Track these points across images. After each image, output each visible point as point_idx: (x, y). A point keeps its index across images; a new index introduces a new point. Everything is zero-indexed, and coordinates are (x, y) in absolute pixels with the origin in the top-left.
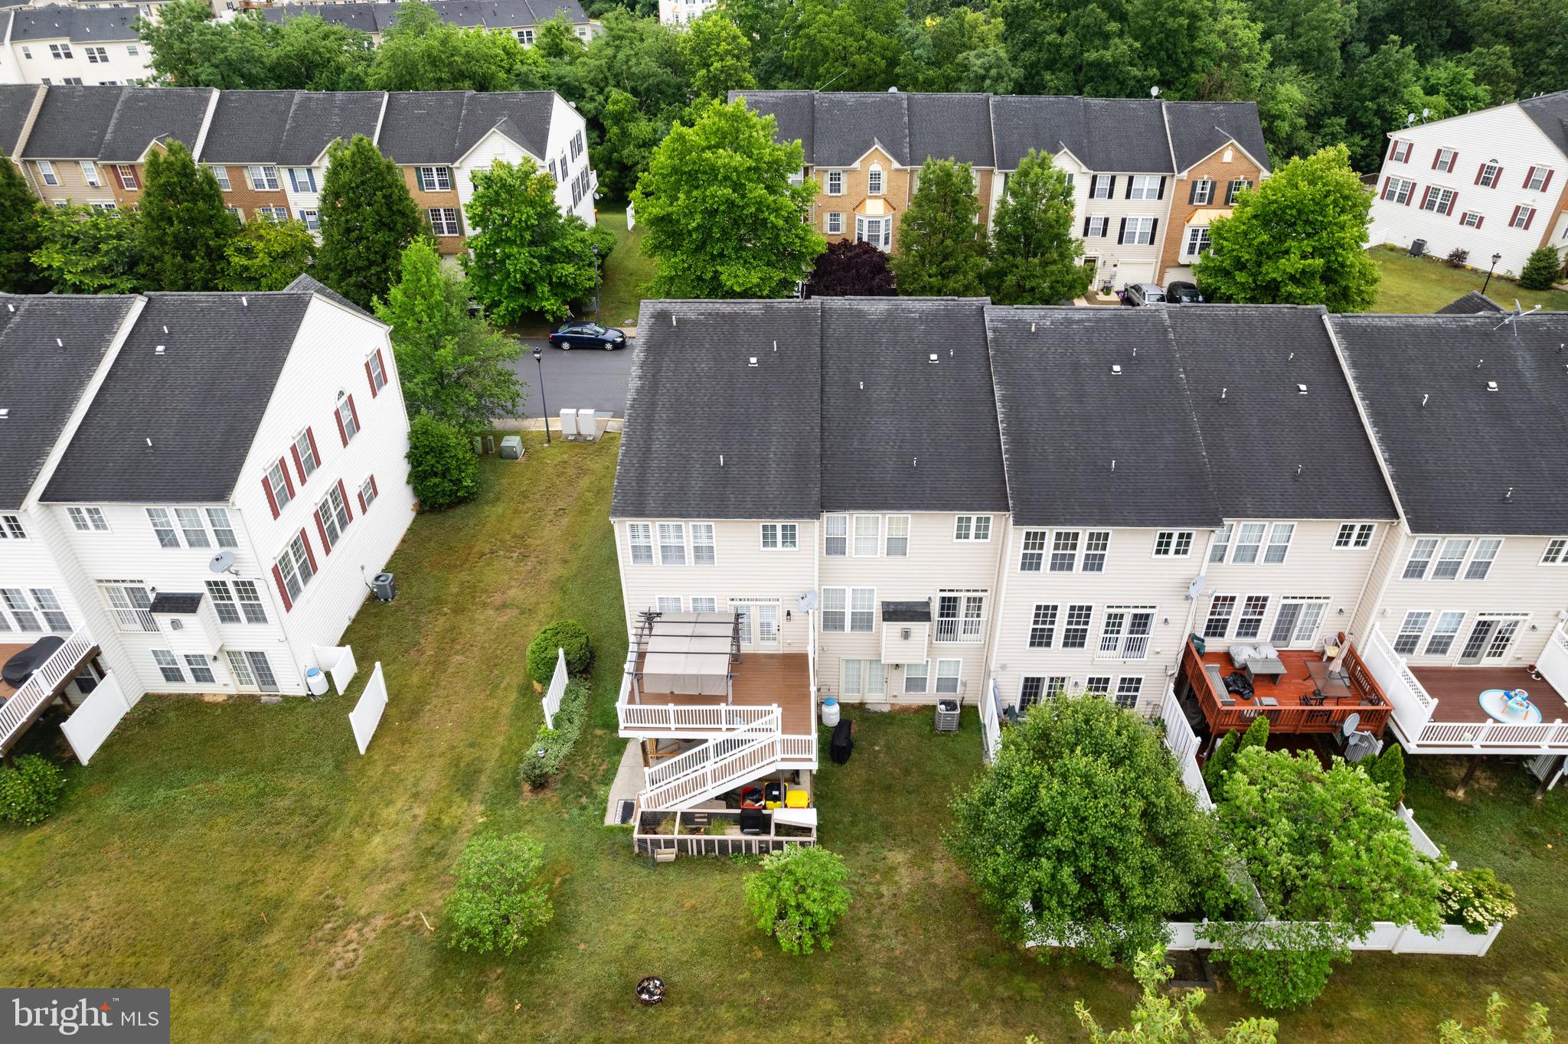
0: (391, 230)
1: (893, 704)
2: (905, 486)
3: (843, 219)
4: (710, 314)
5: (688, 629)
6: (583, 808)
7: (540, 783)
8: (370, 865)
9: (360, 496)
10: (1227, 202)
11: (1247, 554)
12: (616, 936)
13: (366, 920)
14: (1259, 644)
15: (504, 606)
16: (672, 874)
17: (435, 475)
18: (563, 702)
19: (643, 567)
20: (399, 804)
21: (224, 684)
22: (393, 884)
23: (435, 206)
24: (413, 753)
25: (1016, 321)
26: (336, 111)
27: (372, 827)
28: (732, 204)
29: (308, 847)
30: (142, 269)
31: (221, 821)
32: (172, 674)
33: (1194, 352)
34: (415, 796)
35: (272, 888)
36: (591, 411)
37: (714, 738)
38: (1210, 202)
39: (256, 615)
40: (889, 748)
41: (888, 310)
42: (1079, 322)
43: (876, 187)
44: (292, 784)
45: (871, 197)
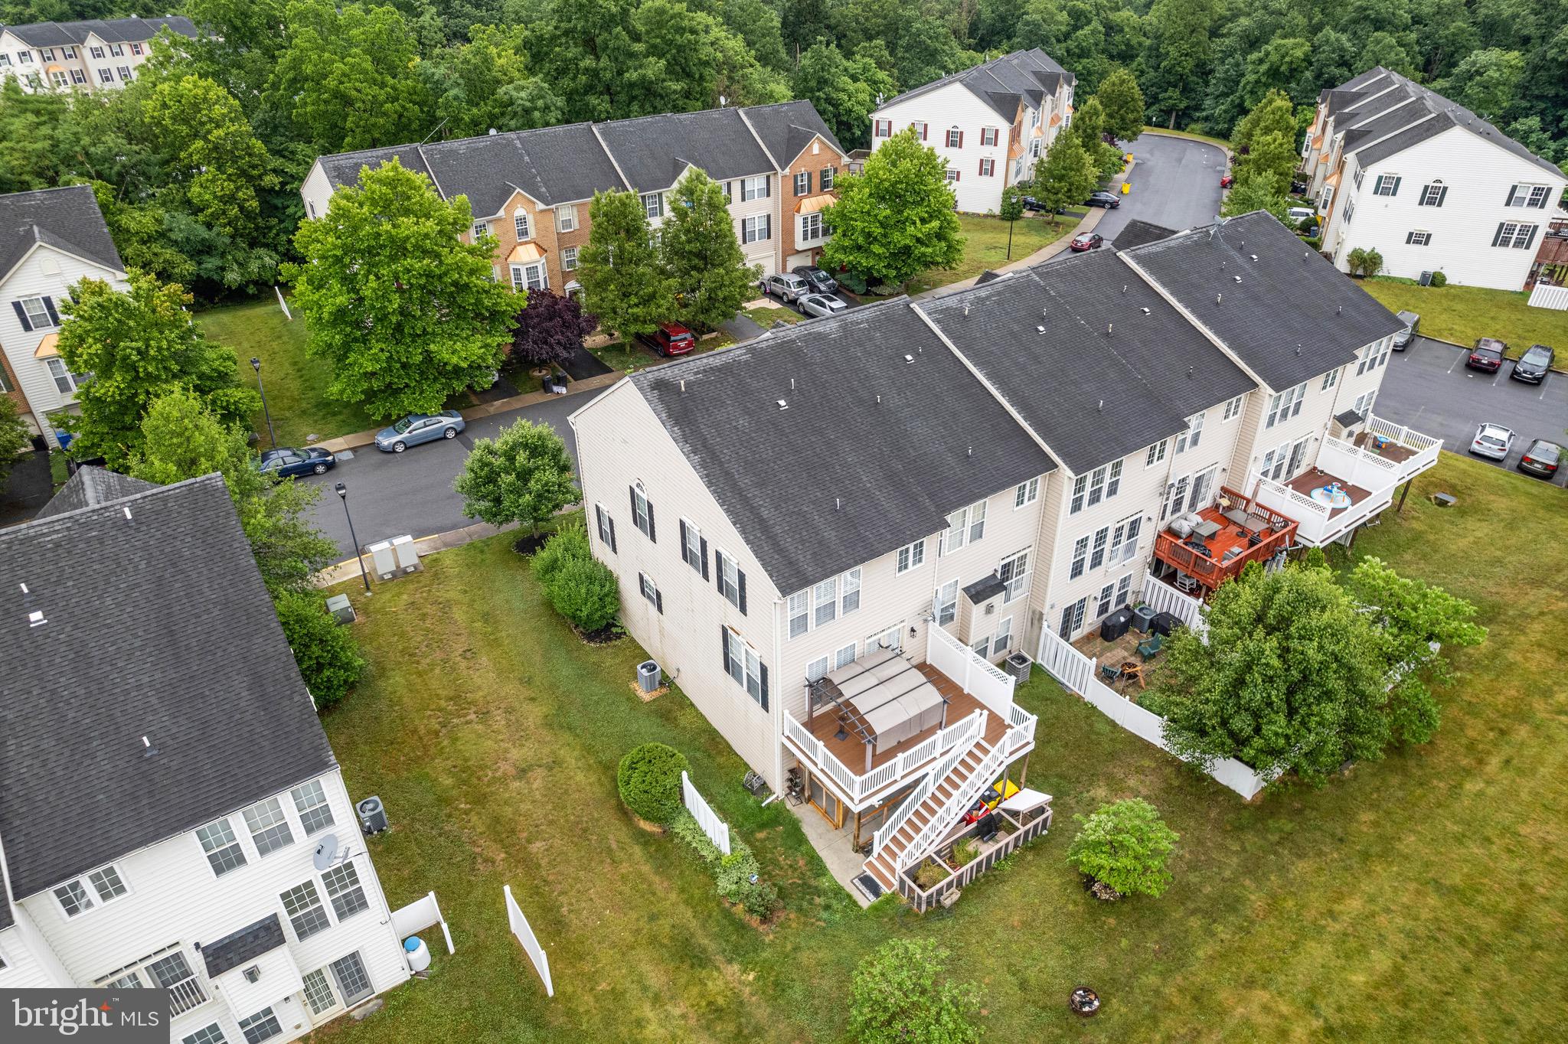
3: (497, 272)
4: (705, 371)
6: (827, 907)
10: (822, 189)
15: (523, 771)
16: (974, 909)
19: (797, 640)
20: (651, 1017)
21: (297, 1026)
34: (657, 999)
36: (409, 538)
37: (932, 769)
38: (810, 191)
39: (352, 905)
42: (988, 298)
43: (524, 233)
45: (521, 244)
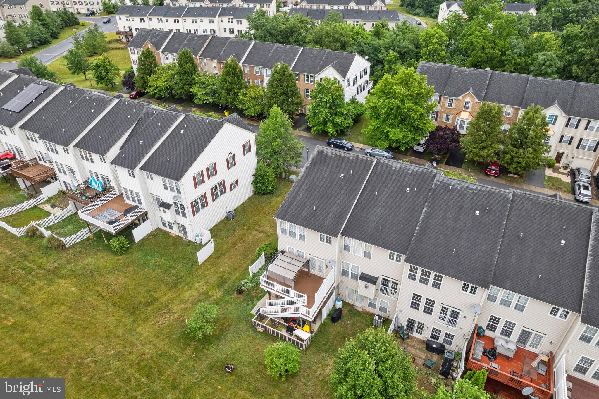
0: (286, 95)
1: (363, 309)
2: (374, 234)
3: (451, 117)
4: (336, 155)
5: (289, 260)
6: (248, 305)
7: (240, 292)
8: (183, 298)
9: (231, 186)
11: (506, 303)
12: (231, 348)
13: (173, 313)
14: (510, 341)
15: (262, 232)
16: (259, 336)
17: (261, 183)
18: (260, 269)
19: (283, 235)
20: (200, 284)
21: (175, 232)
22: (186, 306)
23: (308, 88)
24: (212, 270)
25: (446, 183)
26: (285, 52)
27: (190, 288)
28: (398, 107)
29: (172, 287)
30: (216, 95)
31: (156, 271)
32: (164, 225)
33: (519, 214)
34: (206, 283)
35: (157, 295)
37: (286, 299)
39: (184, 215)
40: (353, 324)
41: (401, 167)
43: (467, 107)
44: (178, 267)
45: (464, 111)
